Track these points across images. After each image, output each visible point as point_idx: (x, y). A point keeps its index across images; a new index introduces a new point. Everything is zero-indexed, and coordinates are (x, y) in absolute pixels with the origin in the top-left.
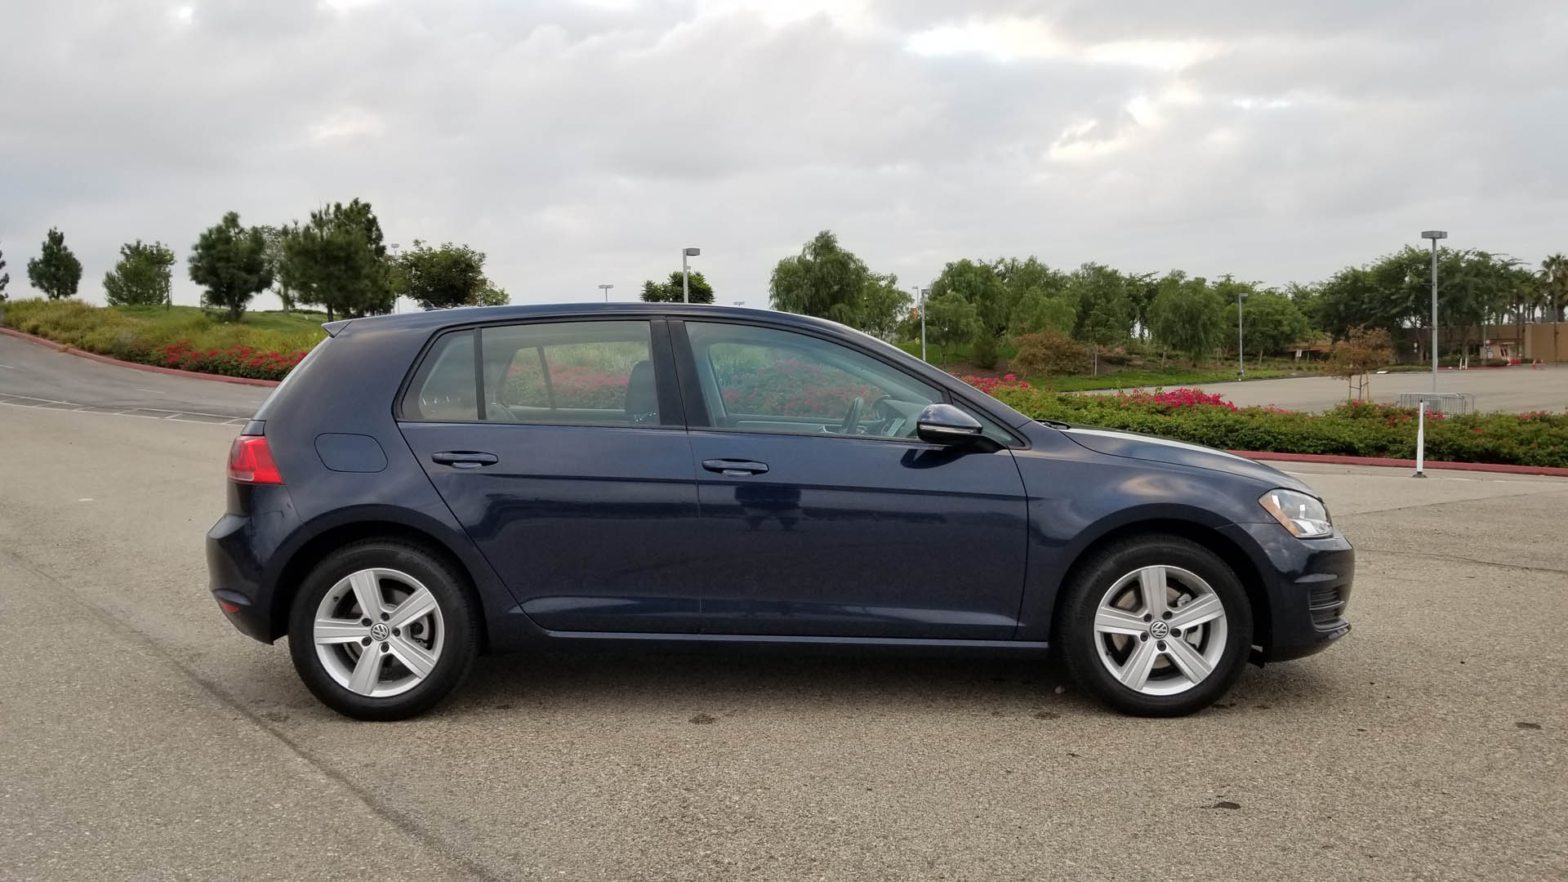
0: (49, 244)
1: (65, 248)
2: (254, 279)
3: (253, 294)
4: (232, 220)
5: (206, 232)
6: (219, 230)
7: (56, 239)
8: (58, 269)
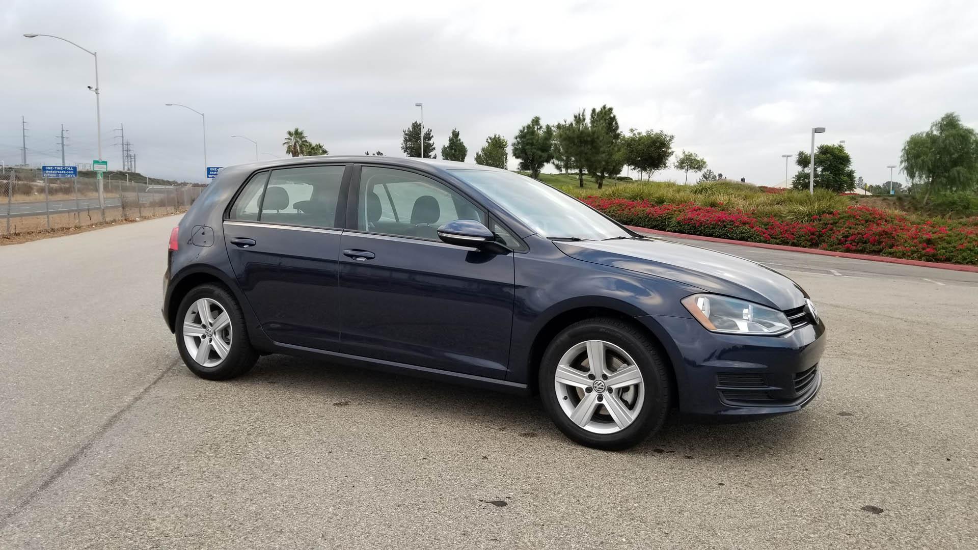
0: (452, 138)
1: (460, 140)
2: (545, 155)
3: (545, 164)
4: (536, 121)
5: (522, 129)
6: (529, 127)
7: (456, 134)
8: (455, 151)
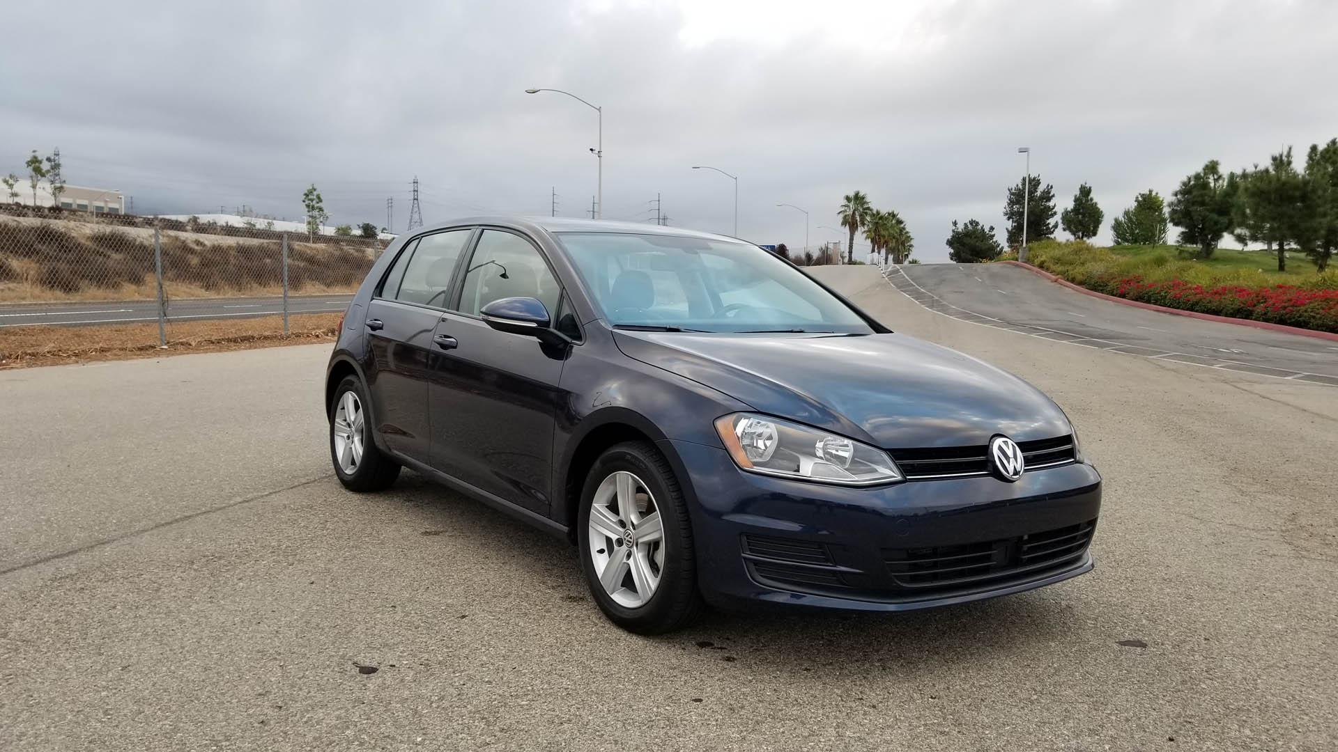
0: (1080, 196)
1: (1092, 199)
2: (1224, 221)
3: (1223, 235)
4: (1212, 168)
5: (1185, 179)
6: (1197, 177)
7: (1085, 191)
8: (1084, 216)
